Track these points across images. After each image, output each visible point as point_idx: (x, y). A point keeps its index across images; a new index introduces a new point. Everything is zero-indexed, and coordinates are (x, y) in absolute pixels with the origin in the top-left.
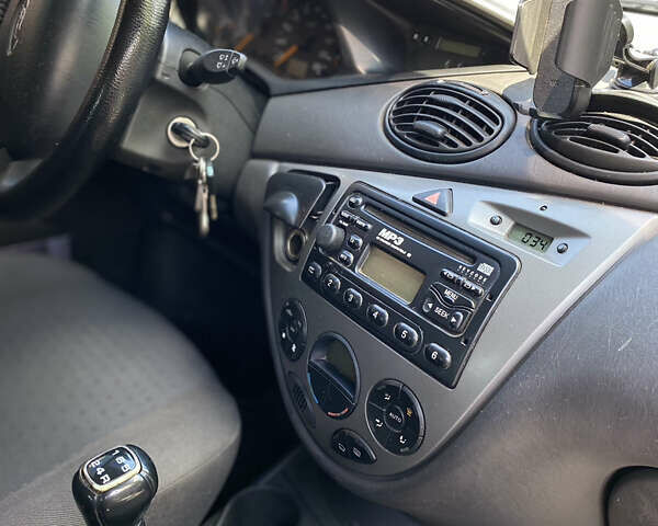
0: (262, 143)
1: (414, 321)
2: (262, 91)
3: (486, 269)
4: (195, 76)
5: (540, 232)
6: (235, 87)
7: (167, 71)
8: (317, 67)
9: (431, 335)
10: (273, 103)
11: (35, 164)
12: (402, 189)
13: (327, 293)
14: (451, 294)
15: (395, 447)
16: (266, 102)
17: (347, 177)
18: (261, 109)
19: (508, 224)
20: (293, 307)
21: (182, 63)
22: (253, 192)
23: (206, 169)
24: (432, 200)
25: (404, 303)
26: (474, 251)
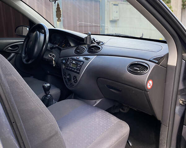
0: (61, 56)
1: (76, 69)
2: (60, 50)
3: (82, 63)
4: (52, 48)
5: (87, 59)
6: (56, 49)
7: (48, 48)
8: (68, 46)
9: (77, 70)
10: (62, 51)
11: (33, 60)
12: (75, 58)
13: (69, 70)
14: (79, 66)
15: (75, 83)
16: (61, 51)
17: (70, 57)
18: (60, 52)
19: (85, 59)
20: (65, 73)
21: (50, 47)
22: (60, 61)
23: (54, 59)
24: (78, 58)
25: (75, 68)
26: (81, 61)
